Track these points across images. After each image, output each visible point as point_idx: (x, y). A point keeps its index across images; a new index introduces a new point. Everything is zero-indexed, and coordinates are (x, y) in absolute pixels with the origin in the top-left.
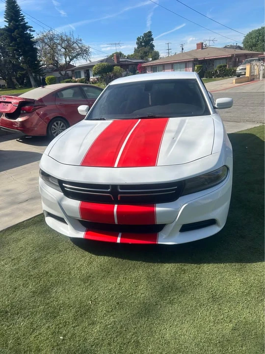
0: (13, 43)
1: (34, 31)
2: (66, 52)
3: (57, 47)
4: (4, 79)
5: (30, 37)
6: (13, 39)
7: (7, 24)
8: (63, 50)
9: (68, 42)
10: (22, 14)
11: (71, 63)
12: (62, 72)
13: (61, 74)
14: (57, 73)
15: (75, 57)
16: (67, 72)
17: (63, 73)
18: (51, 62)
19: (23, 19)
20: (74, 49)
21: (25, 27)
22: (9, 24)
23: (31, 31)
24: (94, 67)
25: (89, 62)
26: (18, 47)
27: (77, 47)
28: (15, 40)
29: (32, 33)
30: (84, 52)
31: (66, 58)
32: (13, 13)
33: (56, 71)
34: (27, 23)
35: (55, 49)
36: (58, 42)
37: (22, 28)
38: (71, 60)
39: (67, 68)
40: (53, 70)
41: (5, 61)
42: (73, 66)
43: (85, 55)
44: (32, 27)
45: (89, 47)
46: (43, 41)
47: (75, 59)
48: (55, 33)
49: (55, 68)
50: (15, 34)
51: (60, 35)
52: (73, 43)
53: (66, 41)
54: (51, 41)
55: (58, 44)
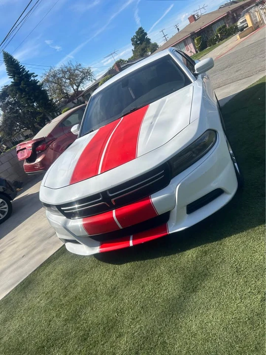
0: (24, 93)
1: (37, 76)
2: (71, 81)
3: (61, 80)
4: (28, 128)
5: (35, 82)
6: (22, 91)
7: (12, 80)
8: (68, 81)
9: (69, 72)
10: (21, 66)
11: (79, 89)
12: (74, 101)
13: (74, 103)
14: (71, 103)
15: (81, 82)
16: (79, 99)
17: (76, 101)
18: (62, 95)
19: (24, 70)
20: (77, 76)
21: (28, 76)
22: (14, 79)
23: (34, 77)
24: (100, 84)
25: (94, 81)
26: (29, 96)
27: (79, 73)
28: (25, 91)
29: (36, 78)
30: (87, 74)
31: (73, 87)
32: (13, 67)
33: (69, 102)
34: (28, 71)
35: (61, 83)
36: (61, 75)
37: (26, 77)
38: (78, 86)
39: (77, 96)
40: (66, 103)
41: (23, 112)
42: (82, 91)
43: (89, 76)
44: (34, 73)
45: (89, 68)
46: (47, 81)
47: (81, 85)
48: (56, 69)
49: (68, 100)
50: (22, 85)
51: (60, 69)
52: (75, 70)
53: (67, 72)
54: (54, 78)
55: (62, 77)
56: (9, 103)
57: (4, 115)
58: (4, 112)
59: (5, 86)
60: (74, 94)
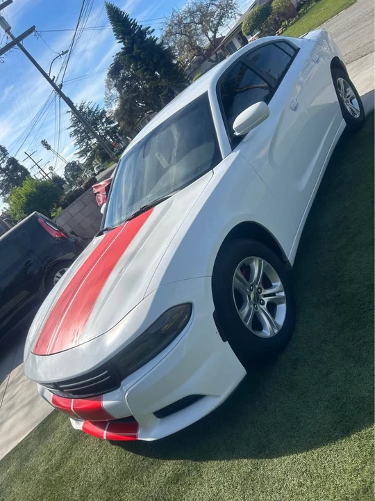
0: (139, 63)
1: (153, 30)
2: (203, 26)
3: (190, 28)
5: (152, 41)
6: (135, 59)
7: (122, 45)
8: (199, 27)
9: (200, 11)
10: (131, 19)
11: (218, 36)
12: (211, 58)
13: (212, 61)
14: (207, 61)
15: (219, 24)
16: (218, 53)
17: (213, 57)
18: (193, 53)
19: (135, 25)
20: (212, 14)
21: (142, 33)
22: (124, 44)
23: (150, 33)
24: (243, 25)
25: (239, 17)
27: (215, 8)
28: (140, 59)
29: (152, 35)
30: (227, 8)
31: (207, 36)
32: (122, 25)
33: (203, 61)
34: (141, 26)
35: (189, 33)
36: (188, 20)
37: (139, 36)
38: (215, 32)
39: (215, 48)
40: (200, 63)
42: (223, 37)
43: (230, 11)
44: (149, 27)
46: (169, 33)
47: (220, 28)
48: (181, 11)
49: (202, 58)
50: (136, 51)
51: (187, 10)
52: (208, 7)
53: (197, 11)
54: (180, 27)
55: (190, 23)
56: (124, 79)
57: (121, 98)
58: (120, 92)
59: (117, 54)
60: (210, 46)
